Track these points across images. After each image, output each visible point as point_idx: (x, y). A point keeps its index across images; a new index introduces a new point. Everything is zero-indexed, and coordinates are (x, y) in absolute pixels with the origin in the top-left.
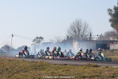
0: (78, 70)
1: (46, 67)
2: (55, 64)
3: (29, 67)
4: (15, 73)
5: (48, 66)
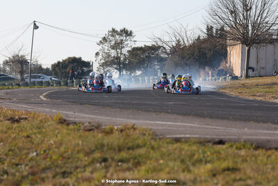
4: (23, 177)
5: (153, 148)
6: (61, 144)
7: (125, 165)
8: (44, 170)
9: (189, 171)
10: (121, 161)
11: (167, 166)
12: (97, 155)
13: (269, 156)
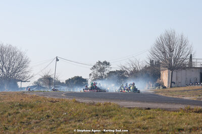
0: (169, 117)
1: (114, 112)
2: (130, 108)
3: (85, 112)
4: (61, 122)
5: (118, 111)
6: (77, 110)
7: (106, 117)
8: (70, 119)
9: (133, 119)
10: (105, 116)
11: (124, 117)
12: (94, 113)
13: (168, 113)
